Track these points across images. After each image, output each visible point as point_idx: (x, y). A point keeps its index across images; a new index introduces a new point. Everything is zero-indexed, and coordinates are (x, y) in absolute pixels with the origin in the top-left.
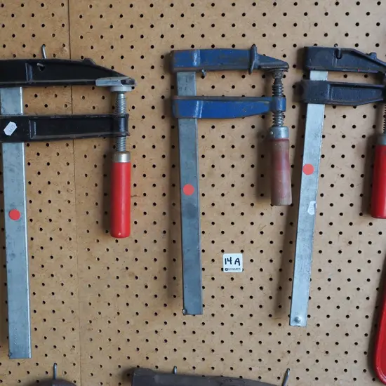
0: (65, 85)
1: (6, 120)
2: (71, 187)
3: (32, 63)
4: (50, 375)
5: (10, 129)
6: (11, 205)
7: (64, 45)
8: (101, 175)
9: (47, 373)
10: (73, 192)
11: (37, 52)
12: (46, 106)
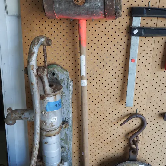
0: (155, 17)
1: (134, 29)
2: (152, 52)
3: (147, 9)
4: (135, 112)
5: (136, 32)
6: (133, 57)
7: (157, 2)
8: (163, 49)
9: (134, 111)
10: (152, 54)
11: (147, 4)
12: (147, 23)
